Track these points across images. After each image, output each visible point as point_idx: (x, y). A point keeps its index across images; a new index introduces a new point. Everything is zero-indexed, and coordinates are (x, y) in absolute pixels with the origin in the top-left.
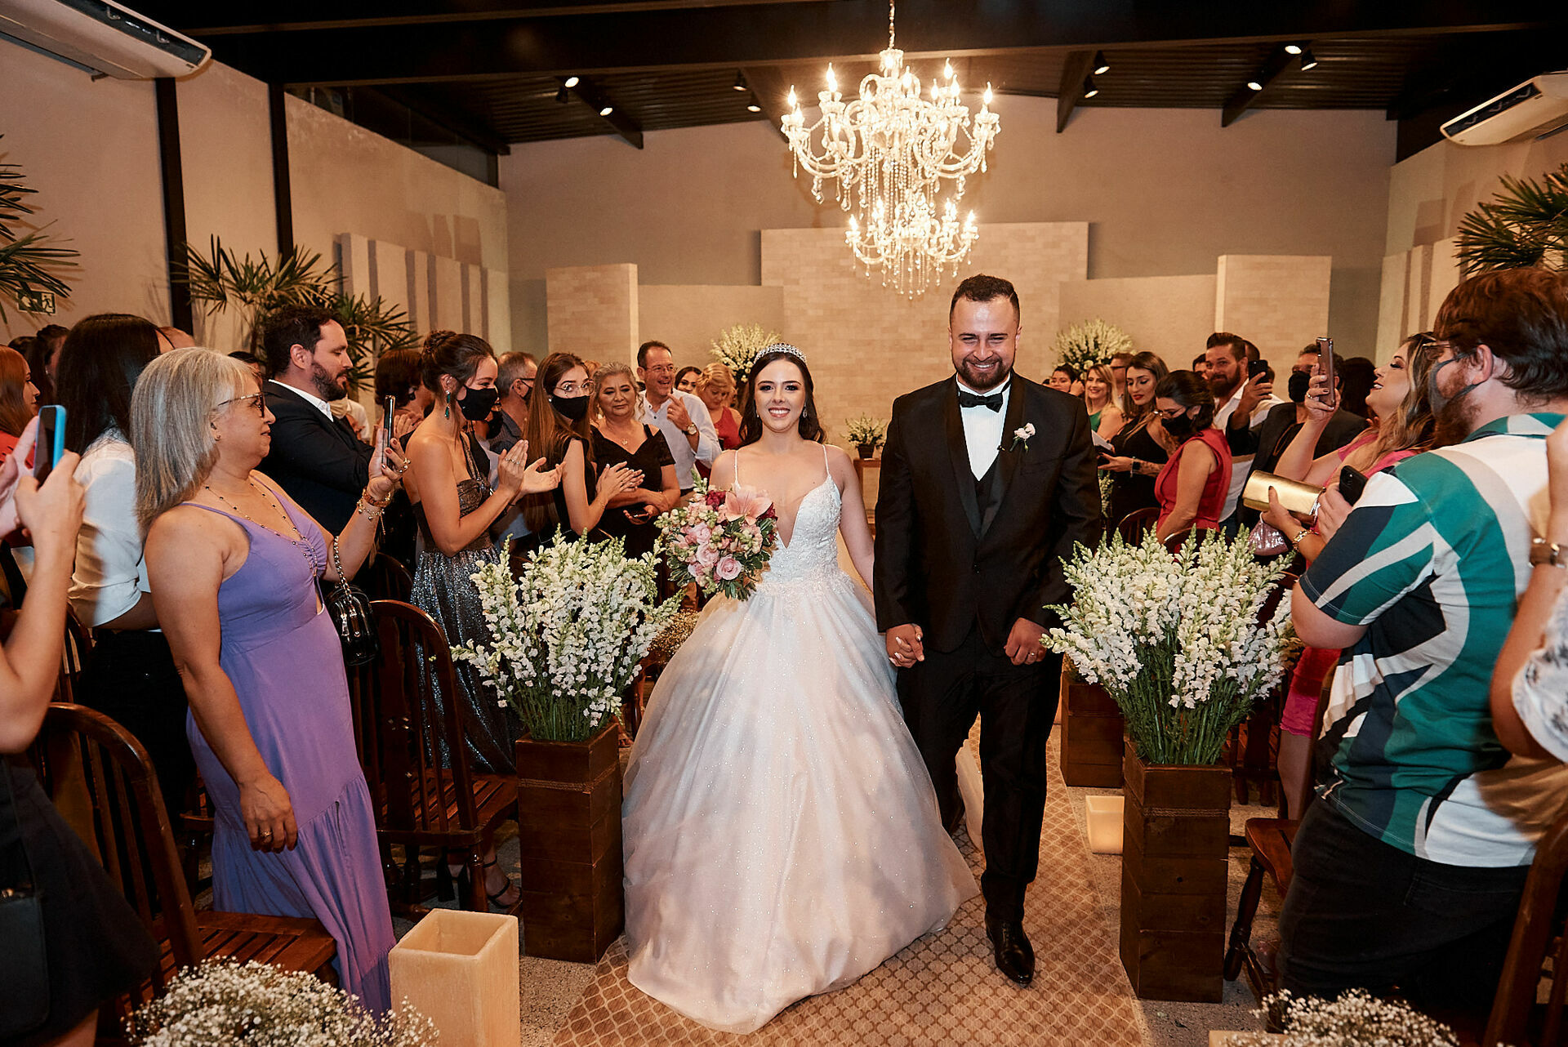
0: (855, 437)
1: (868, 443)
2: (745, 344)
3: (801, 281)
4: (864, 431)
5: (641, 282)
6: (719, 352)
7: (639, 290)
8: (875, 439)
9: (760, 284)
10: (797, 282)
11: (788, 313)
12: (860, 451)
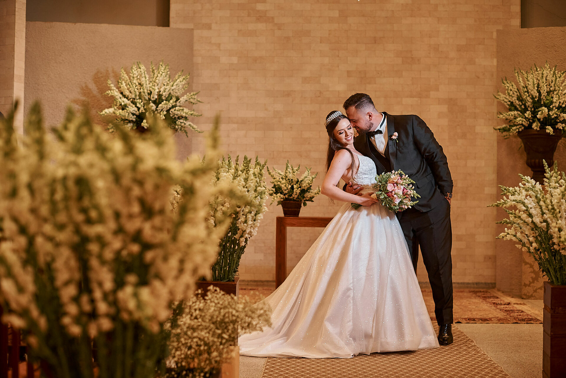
0: (278, 190)
1: (295, 196)
2: (147, 86)
3: (214, 26)
4: (290, 181)
5: (30, 17)
6: (116, 93)
7: (26, 25)
8: (303, 192)
9: (168, 25)
10: (209, 27)
11: (198, 60)
12: (284, 207)
